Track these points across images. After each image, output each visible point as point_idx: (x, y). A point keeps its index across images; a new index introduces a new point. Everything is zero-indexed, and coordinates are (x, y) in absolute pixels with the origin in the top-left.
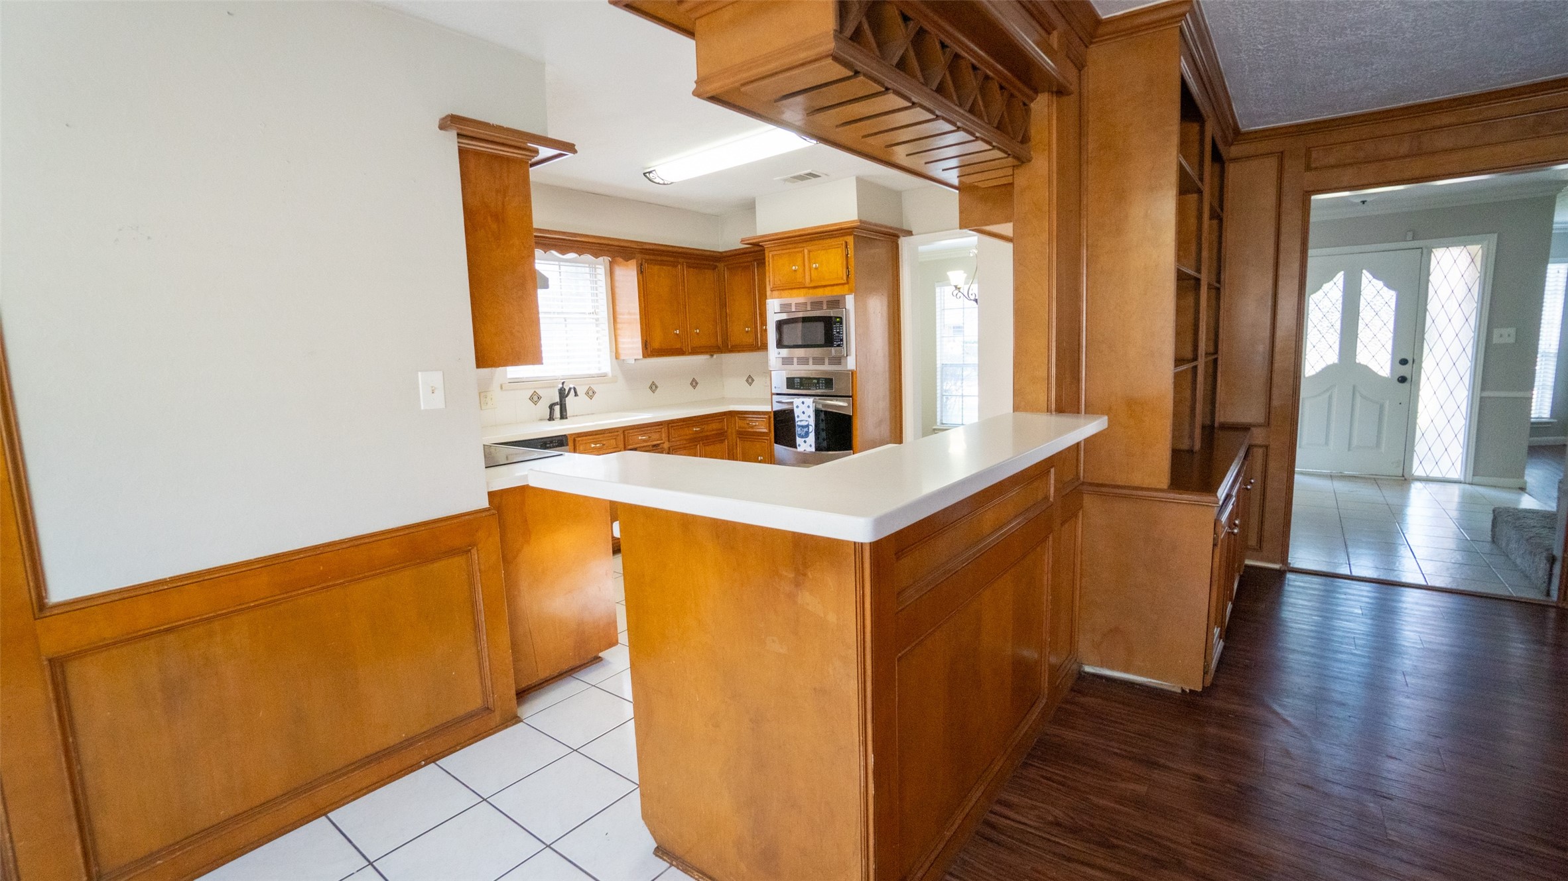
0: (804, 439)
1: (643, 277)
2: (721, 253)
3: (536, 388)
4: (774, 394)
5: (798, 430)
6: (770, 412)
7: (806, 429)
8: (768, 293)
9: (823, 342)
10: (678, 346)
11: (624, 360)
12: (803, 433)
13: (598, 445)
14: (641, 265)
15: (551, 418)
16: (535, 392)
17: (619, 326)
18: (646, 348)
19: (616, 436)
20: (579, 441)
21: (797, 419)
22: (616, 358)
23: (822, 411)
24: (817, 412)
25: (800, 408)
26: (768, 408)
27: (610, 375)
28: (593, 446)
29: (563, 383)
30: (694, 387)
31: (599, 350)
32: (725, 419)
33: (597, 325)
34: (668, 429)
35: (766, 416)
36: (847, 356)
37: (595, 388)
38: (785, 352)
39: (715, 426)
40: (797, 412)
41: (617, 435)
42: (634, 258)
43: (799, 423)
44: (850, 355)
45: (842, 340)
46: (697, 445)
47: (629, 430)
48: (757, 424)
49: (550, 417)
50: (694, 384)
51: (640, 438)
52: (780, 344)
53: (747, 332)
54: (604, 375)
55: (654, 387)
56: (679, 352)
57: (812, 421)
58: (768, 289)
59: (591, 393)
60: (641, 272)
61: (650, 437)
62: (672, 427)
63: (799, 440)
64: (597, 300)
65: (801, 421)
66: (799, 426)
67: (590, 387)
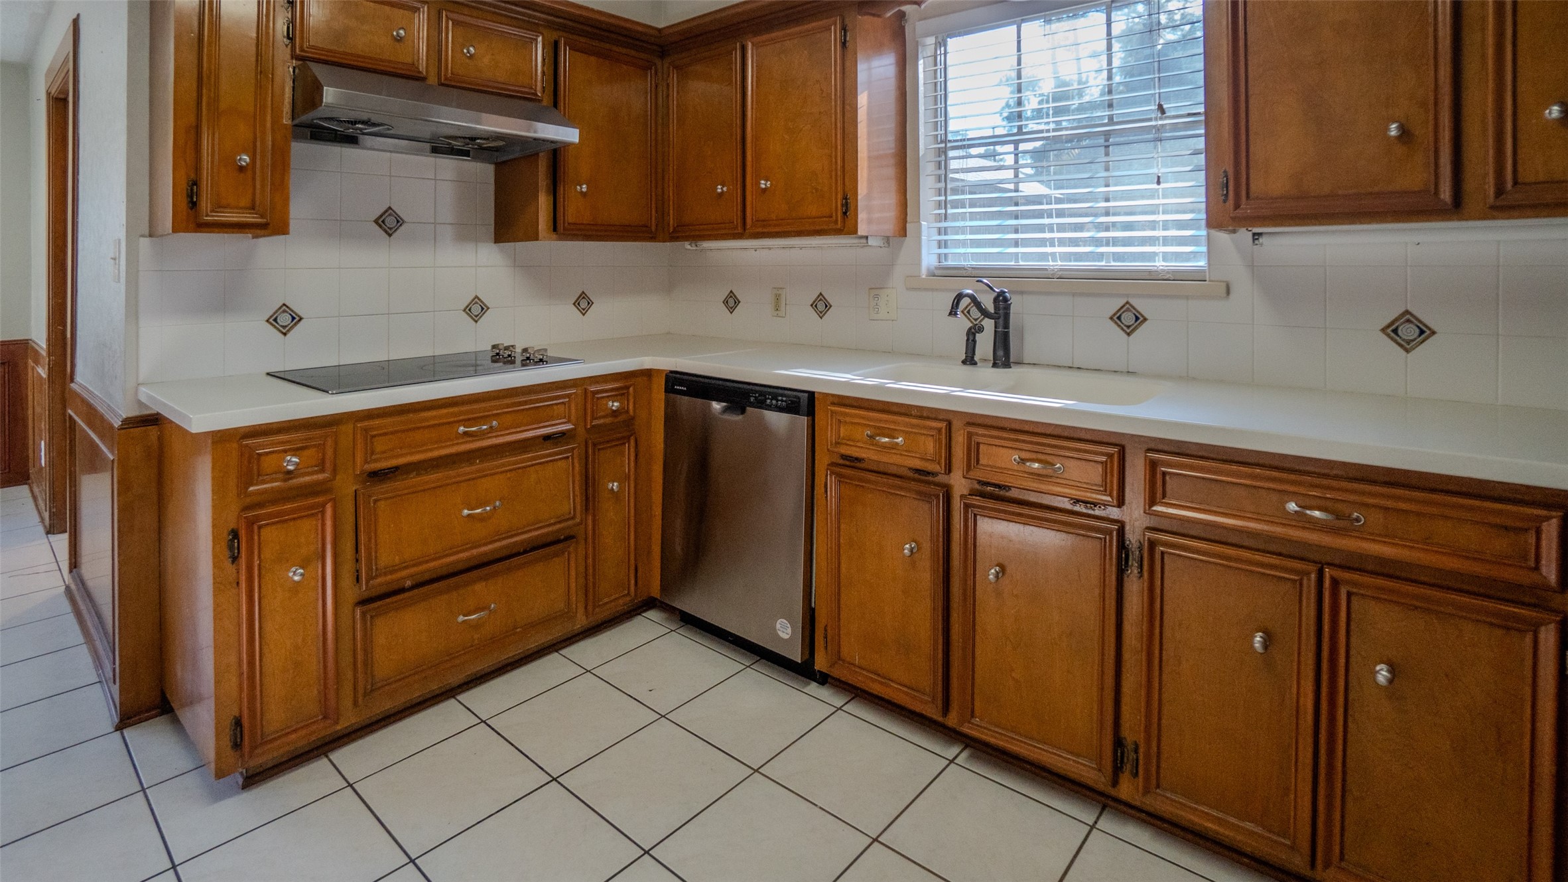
15: (968, 360)
27: (1208, 275)
37: (1140, 306)
49: (967, 357)
59: (1128, 318)
67: (1127, 303)
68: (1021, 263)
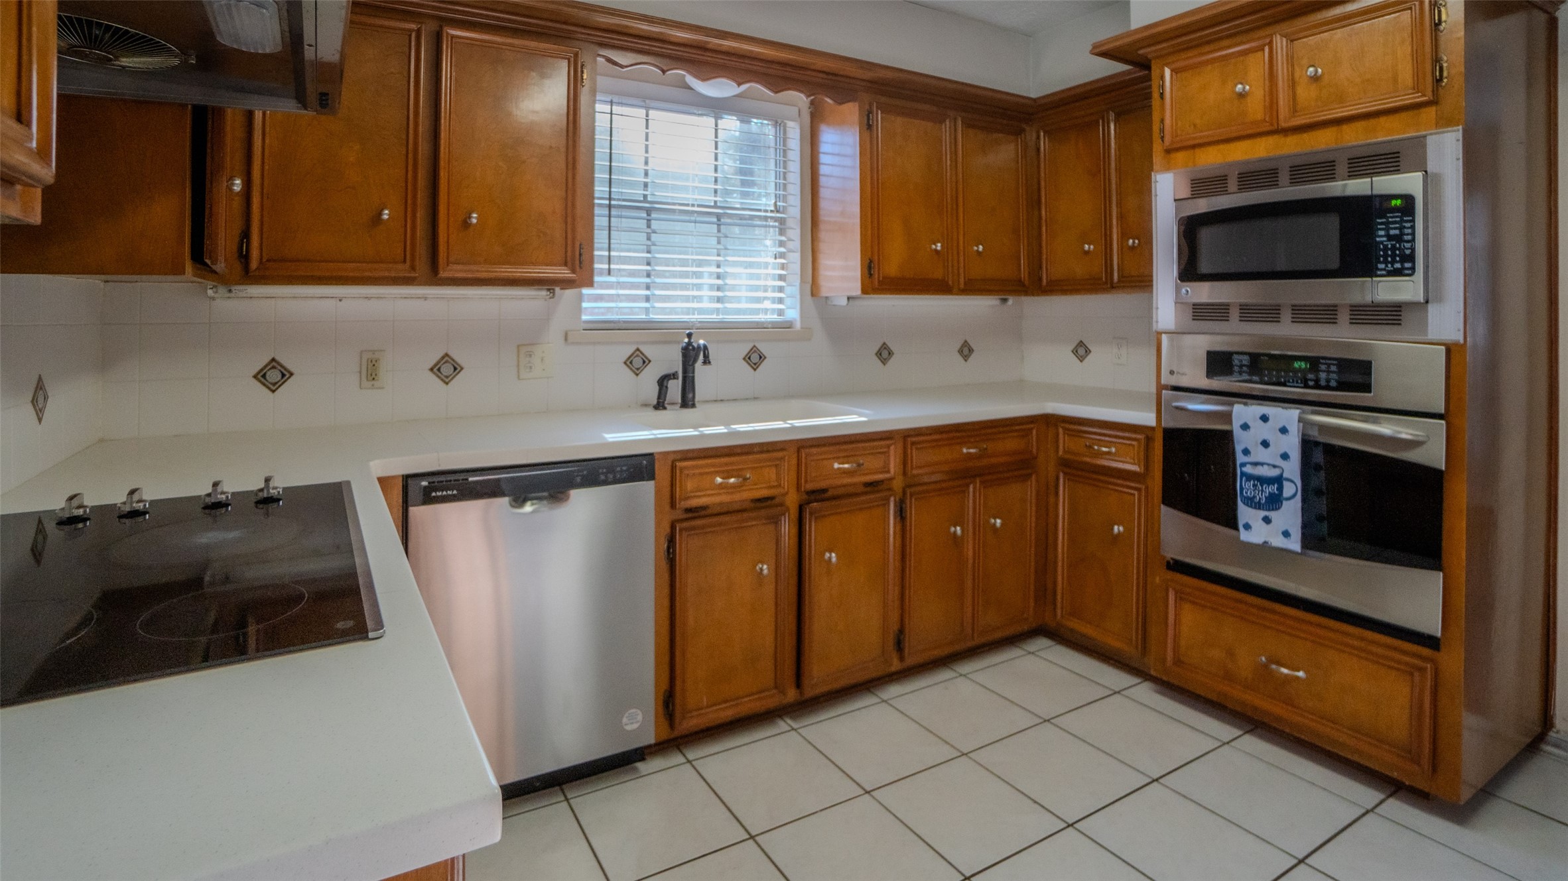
0: (1263, 513)
1: (871, 138)
2: (1034, 100)
3: (637, 343)
4: (1166, 387)
5: (1245, 488)
6: (1152, 429)
7: (1273, 488)
8: (1158, 158)
9: (1335, 264)
10: (938, 274)
11: (827, 298)
12: (1262, 497)
13: (732, 480)
14: (870, 112)
15: (660, 405)
16: (638, 350)
17: (823, 235)
18: (871, 275)
19: (777, 459)
20: (682, 469)
21: (1240, 458)
22: (813, 295)
23: (1317, 444)
24: (1308, 445)
25: (1252, 430)
26: (1148, 418)
27: (798, 326)
28: (719, 480)
29: (689, 335)
30: (966, 358)
31: (781, 278)
32: (1034, 432)
33: (782, 232)
34: (905, 448)
35: (1139, 436)
36: (1427, 302)
37: (763, 348)
38: (1203, 292)
39: (1011, 444)
40: (1242, 440)
41: (782, 459)
42: (853, 100)
43: (1248, 469)
44: (1440, 299)
45: (1411, 258)
46: (968, 486)
47: (811, 446)
48: (1113, 450)
49: (658, 403)
50: (966, 351)
51: (836, 466)
52: (1189, 272)
53: (1087, 253)
54: (788, 325)
55: (885, 354)
56: (941, 287)
57: (1292, 469)
58: (1157, 148)
59: (755, 358)
60: (868, 126)
61: (859, 465)
62: (913, 443)
63: (1245, 513)
64: (785, 185)
65: (1256, 464)
66: (1250, 477)
67: (755, 346)
68: (651, 316)
